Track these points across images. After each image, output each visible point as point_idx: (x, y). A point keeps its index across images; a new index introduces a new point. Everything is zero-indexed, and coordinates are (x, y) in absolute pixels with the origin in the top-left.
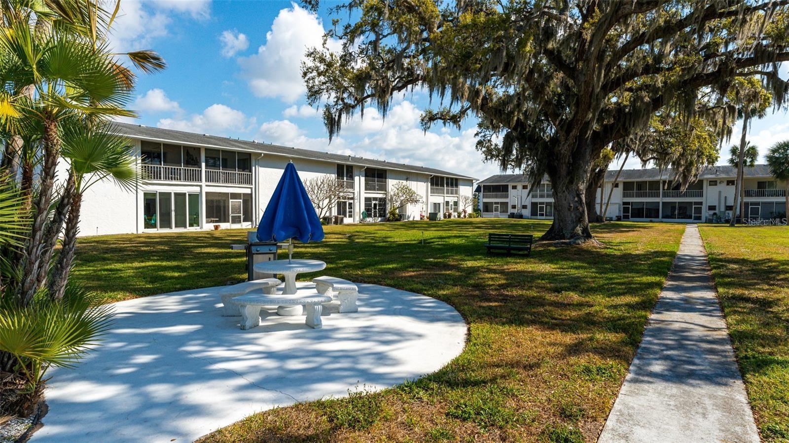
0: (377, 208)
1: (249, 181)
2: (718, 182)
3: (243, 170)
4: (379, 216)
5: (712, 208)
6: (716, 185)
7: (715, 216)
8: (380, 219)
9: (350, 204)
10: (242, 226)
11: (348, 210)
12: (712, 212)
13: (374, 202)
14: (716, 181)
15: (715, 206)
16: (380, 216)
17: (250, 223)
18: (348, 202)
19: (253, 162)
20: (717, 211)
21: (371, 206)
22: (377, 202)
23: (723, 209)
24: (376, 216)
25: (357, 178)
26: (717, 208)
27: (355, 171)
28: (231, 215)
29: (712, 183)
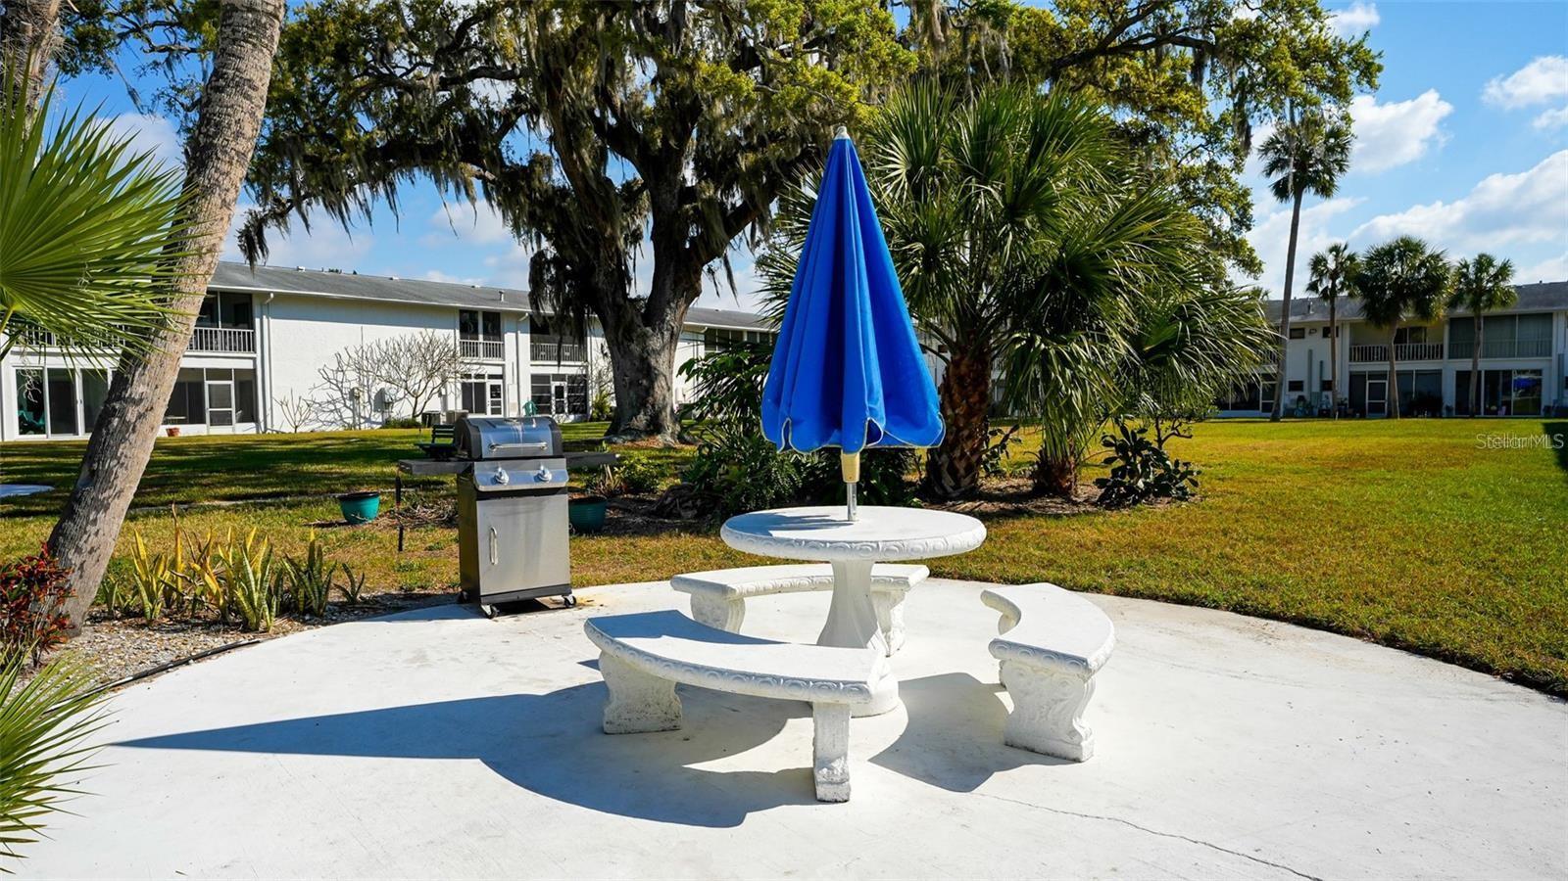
0: (566, 395)
1: (249, 345)
2: (1307, 331)
3: (236, 325)
4: (570, 412)
5: (1296, 386)
6: (1303, 337)
7: (1301, 404)
8: (572, 417)
9: (494, 388)
10: (234, 430)
11: (488, 399)
12: (1295, 395)
13: (554, 384)
14: (1303, 329)
15: (1301, 382)
16: (573, 410)
17: (253, 424)
18: (489, 383)
19: (256, 309)
20: (1305, 393)
21: (549, 392)
22: (565, 384)
23: (1316, 388)
24: (563, 412)
25: (509, 338)
26: (1306, 386)
27: (505, 323)
28: (208, 410)
29: (1295, 334)
